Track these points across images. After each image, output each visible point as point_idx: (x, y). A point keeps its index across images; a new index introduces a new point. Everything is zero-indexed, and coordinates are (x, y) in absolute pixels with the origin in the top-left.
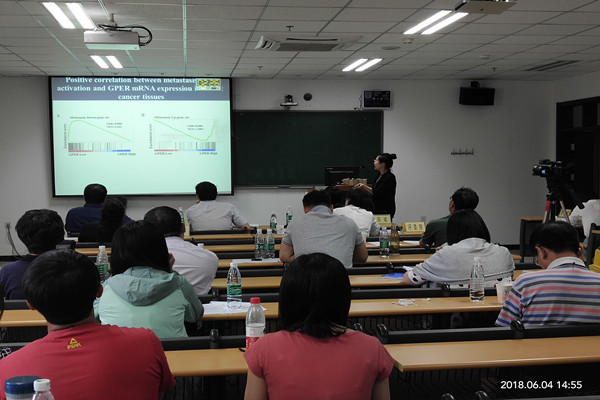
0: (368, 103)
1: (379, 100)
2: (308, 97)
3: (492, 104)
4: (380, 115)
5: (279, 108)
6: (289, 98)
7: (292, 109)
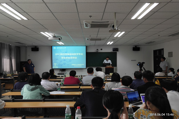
0: (113, 50)
1: (116, 50)
2: (101, 49)
3: (139, 50)
4: (116, 53)
5: (95, 51)
6: (97, 50)
7: (98, 52)
